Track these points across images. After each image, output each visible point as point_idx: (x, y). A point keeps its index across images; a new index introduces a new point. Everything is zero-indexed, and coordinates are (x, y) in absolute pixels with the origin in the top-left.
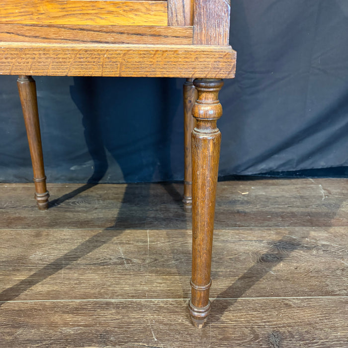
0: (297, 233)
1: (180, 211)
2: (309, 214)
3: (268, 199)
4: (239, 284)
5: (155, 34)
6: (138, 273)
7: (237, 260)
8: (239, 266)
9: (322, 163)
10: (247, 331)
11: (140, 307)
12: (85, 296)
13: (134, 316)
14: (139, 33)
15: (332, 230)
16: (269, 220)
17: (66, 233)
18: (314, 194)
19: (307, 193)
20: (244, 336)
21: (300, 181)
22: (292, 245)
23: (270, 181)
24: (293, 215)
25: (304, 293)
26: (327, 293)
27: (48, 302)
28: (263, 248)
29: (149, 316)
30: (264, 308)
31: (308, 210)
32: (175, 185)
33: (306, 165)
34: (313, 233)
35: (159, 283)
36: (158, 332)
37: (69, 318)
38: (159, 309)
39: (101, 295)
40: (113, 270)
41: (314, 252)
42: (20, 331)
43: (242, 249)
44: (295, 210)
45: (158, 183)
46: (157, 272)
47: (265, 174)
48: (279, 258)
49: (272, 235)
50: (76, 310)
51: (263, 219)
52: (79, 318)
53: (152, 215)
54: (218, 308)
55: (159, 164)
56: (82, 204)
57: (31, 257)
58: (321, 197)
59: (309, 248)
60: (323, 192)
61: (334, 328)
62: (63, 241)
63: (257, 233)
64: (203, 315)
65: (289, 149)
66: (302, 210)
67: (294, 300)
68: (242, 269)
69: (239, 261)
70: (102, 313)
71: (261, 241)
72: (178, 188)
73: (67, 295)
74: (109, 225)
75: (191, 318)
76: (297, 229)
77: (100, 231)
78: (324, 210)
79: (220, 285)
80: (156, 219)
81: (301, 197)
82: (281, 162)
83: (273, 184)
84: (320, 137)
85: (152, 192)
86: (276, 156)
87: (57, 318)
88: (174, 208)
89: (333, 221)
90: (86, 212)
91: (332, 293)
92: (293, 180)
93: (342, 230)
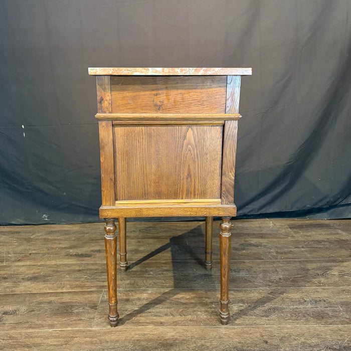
0: (254, 241)
2: (261, 234)
3: (243, 228)
6: (185, 254)
9: (271, 210)
15: (270, 240)
16: (242, 236)
17: (151, 241)
18: (266, 225)
19: (263, 225)
21: (261, 220)
22: (251, 245)
23: (246, 220)
24: (254, 234)
25: (251, 259)
26: (261, 259)
27: (153, 261)
31: (262, 232)
33: (263, 211)
34: (261, 241)
37: (163, 265)
41: (260, 247)
42: (147, 268)
44: (254, 232)
47: (243, 216)
48: (244, 249)
49: (242, 242)
58: (270, 227)
59: (258, 246)
60: (271, 224)
61: (260, 268)
65: (252, 203)
67: (247, 261)
71: (237, 244)
76: (254, 239)
78: (270, 232)
81: (260, 227)
82: (250, 210)
83: (247, 221)
84: (268, 197)
86: (247, 207)
91: (263, 259)
92: (258, 220)
93: (275, 240)
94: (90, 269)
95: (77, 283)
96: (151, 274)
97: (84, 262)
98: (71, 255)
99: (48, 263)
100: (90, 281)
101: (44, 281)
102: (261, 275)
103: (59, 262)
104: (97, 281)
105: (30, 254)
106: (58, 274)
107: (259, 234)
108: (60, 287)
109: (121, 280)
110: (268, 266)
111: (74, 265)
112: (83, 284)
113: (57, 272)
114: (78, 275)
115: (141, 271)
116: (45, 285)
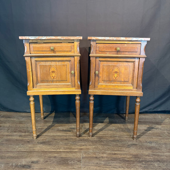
0: (153, 126)
1: (124, 121)
3: (146, 118)
4: (141, 134)
5: (131, 90)
6: (120, 132)
7: (140, 130)
8: (141, 131)
9: (159, 109)
10: (145, 141)
11: (123, 137)
12: (111, 135)
13: (122, 138)
14: (129, 90)
15: (162, 125)
16: (147, 123)
17: (100, 124)
18: (157, 117)
19: (155, 117)
20: (144, 142)
21: (154, 114)
22: (153, 128)
23: (146, 114)
24: (152, 122)
25: (156, 136)
27: (104, 136)
28: (146, 128)
29: (125, 138)
30: (147, 138)
31: (156, 121)
32: (120, 114)
33: (155, 110)
34: (157, 126)
35: (125, 134)
36: (128, 141)
37: (110, 138)
38: (127, 137)
39: (114, 135)
40: (114, 131)
42: (102, 139)
43: (141, 128)
44: (152, 121)
45: (116, 114)
46: (124, 132)
47: (144, 112)
48: (150, 130)
49: (148, 126)
50: (110, 137)
51: (145, 123)
52: (112, 138)
53: (118, 121)
54: (138, 137)
55: (116, 109)
56: (99, 118)
57: (95, 128)
58: (160, 118)
59: (157, 129)
60: (160, 117)
61: (162, 141)
62: (100, 126)
63: (144, 125)
64: (136, 137)
65: (151, 106)
66: (154, 121)
67: (153, 137)
68: (142, 132)
69: (141, 130)
70: (116, 138)
71: (145, 127)
72: (122, 115)
73: (107, 135)
74: (108, 123)
75: (133, 138)
77: (107, 124)
78: (160, 121)
79: (138, 134)
80: (119, 122)
81: (154, 118)
82: (149, 109)
84: (159, 103)
85: (115, 116)
86: (147, 107)
87: (107, 138)
88: (122, 120)
89: (162, 124)
90: (101, 120)
91: (162, 136)
92: (152, 114)
93: (165, 126)
94: (72, 139)
95: (67, 146)
96: (105, 143)
97: (67, 135)
98: (60, 130)
99: (49, 134)
100: (74, 145)
101: (49, 145)
102: (164, 146)
103: (55, 134)
104: (77, 146)
105: (39, 129)
106: (56, 141)
107: (155, 122)
108: (58, 148)
109: (90, 146)
110: (166, 141)
111: (63, 136)
112: (70, 147)
113: (55, 139)
114: (66, 142)
115: (99, 141)
116: (50, 147)
